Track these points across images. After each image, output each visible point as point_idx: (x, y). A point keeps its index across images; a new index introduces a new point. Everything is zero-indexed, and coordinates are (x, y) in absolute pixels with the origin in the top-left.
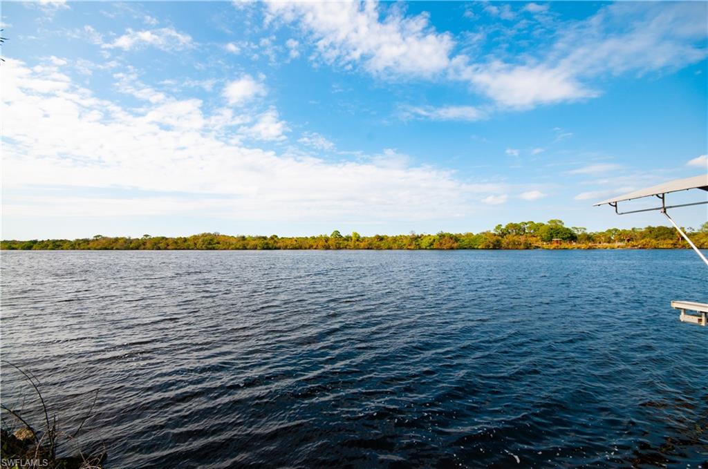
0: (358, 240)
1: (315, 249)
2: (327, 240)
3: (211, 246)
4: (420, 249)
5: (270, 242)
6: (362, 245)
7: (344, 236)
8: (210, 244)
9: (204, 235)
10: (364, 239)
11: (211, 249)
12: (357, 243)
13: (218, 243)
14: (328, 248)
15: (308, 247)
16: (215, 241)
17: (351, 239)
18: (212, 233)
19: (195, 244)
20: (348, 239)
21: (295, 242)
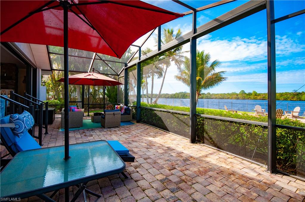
0: (256, 95)
1: (231, 99)
2: (237, 95)
3: (184, 97)
4: (300, 100)
5: (208, 96)
6: (259, 97)
7: (247, 93)
8: (183, 96)
9: (180, 93)
10: (259, 95)
11: (184, 98)
12: (255, 96)
13: (187, 96)
14: (238, 99)
15: (227, 98)
16: (186, 95)
17: (252, 95)
18: (184, 92)
19: (178, 96)
20: (250, 94)
21: (221, 96)
